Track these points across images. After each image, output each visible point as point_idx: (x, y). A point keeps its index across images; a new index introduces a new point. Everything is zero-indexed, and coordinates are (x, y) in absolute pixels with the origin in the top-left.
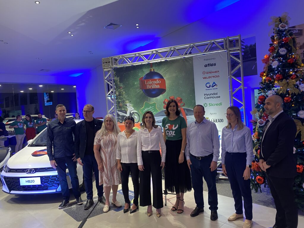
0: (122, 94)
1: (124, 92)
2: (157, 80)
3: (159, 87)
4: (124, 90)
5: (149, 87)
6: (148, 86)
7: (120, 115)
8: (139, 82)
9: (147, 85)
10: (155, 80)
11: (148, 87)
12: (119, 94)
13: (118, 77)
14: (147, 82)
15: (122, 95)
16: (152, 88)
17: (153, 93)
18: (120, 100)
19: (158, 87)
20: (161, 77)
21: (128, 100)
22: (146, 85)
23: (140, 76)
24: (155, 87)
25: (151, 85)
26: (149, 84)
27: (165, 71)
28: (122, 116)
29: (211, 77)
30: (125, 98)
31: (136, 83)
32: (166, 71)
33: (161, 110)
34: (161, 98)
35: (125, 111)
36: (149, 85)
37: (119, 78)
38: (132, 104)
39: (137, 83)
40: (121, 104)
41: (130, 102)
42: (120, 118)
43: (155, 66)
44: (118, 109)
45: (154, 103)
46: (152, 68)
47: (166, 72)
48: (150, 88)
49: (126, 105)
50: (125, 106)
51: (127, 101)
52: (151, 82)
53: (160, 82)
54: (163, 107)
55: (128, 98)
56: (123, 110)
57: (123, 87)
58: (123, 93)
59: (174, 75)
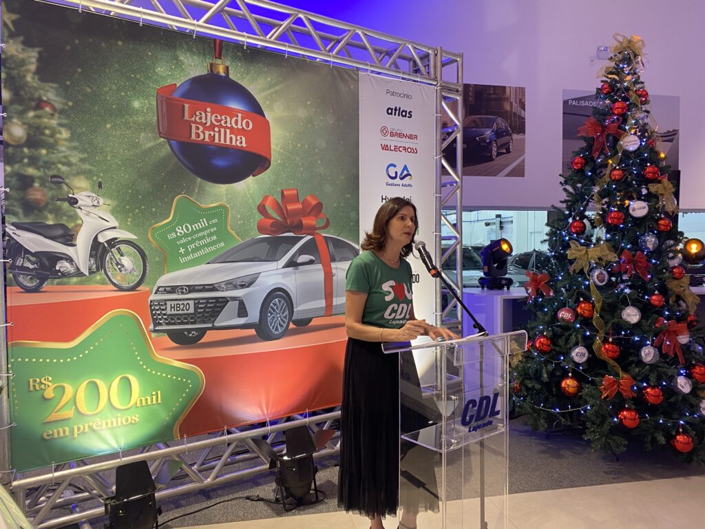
0: (51, 140)
1: (65, 134)
2: (240, 115)
3: (244, 145)
4: (64, 121)
5: (200, 135)
6: (198, 128)
7: (27, 252)
8: (154, 103)
9: (193, 126)
10: (232, 113)
11: (198, 135)
12: (29, 135)
13: (28, 43)
14: (193, 114)
15: (52, 147)
16: (217, 141)
17: (220, 162)
18: (38, 168)
19: (241, 142)
20: (255, 108)
21: (88, 174)
22: (189, 124)
23: (164, 78)
24: (228, 142)
25: (212, 127)
26: (201, 124)
27: (269, 88)
28: (36, 254)
29: (401, 149)
30: (69, 164)
31: (136, 104)
32: (272, 90)
33: (247, 239)
34: (249, 188)
35: (60, 232)
36: (201, 128)
37: (40, 53)
38: (110, 197)
39: (143, 105)
40: (37, 193)
41: (100, 185)
42: (22, 268)
43: (235, 58)
44: (15, 214)
45: (221, 206)
46: (219, 61)
47: (276, 92)
48: (207, 139)
49: (73, 202)
50: (66, 205)
51: (81, 182)
52: (211, 118)
53: (248, 124)
54: (254, 225)
55: (87, 167)
56: (51, 223)
57: (58, 106)
58: (58, 136)
59: (302, 113)
